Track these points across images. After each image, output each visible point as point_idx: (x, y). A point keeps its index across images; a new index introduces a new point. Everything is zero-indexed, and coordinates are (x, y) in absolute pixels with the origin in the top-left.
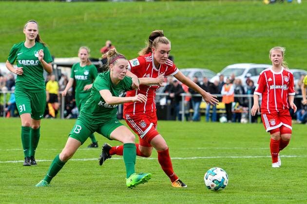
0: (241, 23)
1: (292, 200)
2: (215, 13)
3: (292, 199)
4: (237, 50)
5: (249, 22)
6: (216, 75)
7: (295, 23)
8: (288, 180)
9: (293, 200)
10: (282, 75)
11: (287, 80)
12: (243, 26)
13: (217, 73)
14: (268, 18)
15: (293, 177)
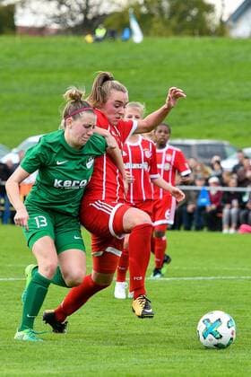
0: (51, 71)
1: (122, 347)
2: (10, 55)
3: (122, 344)
4: (43, 113)
5: (62, 71)
6: (10, 152)
7: (133, 72)
8: (118, 316)
9: (125, 347)
10: (141, 147)
11: (148, 155)
12: (54, 76)
13: (11, 148)
14: (92, 64)
15: (125, 311)
